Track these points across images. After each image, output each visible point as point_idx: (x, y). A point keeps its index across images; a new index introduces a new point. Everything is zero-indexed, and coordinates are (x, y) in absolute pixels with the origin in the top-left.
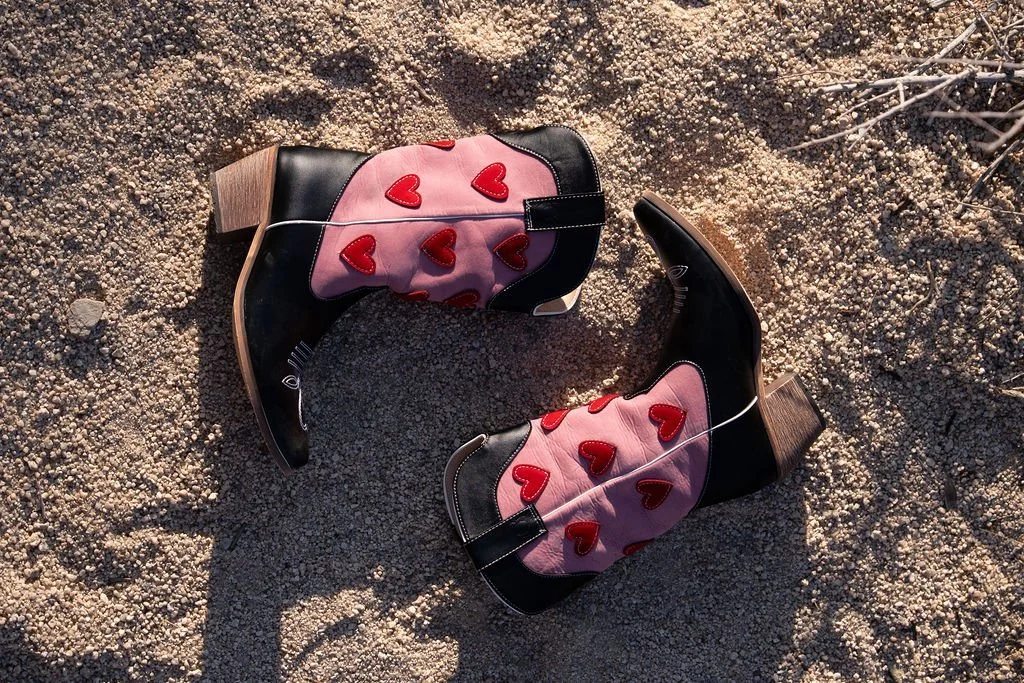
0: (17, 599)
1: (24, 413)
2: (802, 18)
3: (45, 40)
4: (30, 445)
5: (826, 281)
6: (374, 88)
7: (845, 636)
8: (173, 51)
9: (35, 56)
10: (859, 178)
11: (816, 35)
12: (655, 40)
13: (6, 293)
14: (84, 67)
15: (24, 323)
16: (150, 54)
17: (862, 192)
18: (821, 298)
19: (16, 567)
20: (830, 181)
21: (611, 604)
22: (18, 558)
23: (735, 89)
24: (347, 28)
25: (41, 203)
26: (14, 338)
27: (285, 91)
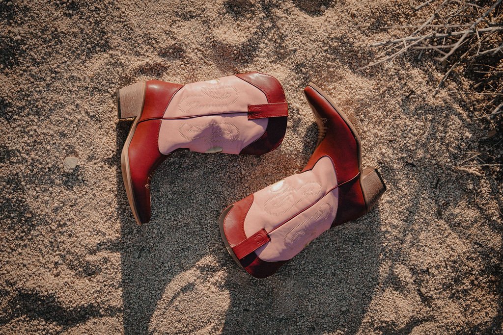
0: (51, 284)
1: (48, 206)
2: (362, 18)
3: (46, 50)
4: (52, 220)
5: (381, 127)
6: (185, 60)
7: (399, 276)
8: (99, 51)
9: (42, 57)
10: (391, 83)
11: (369, 25)
12: (302, 31)
13: (37, 156)
14: (63, 60)
15: (45, 169)
16: (90, 53)
17: (393, 89)
18: (379, 135)
19: (50, 271)
20: (380, 85)
21: (300, 270)
22: (50, 267)
23: (337, 49)
24: (171, 36)
25: (49, 118)
26: (42, 175)
27: (147, 64)
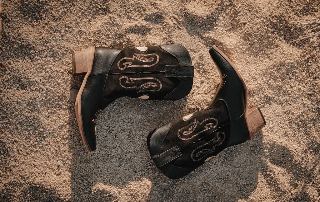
0: (54, 181)
1: (56, 124)
2: (296, 3)
3: (63, 10)
4: (58, 134)
5: (304, 84)
6: (164, 25)
7: (309, 195)
8: (102, 13)
9: (60, 15)
10: (314, 53)
11: (301, 8)
12: (251, 10)
13: (50, 87)
14: (74, 19)
15: (56, 97)
16: (95, 14)
17: (315, 57)
18: (302, 90)
19: (53, 171)
20: (305, 53)
21: (237, 184)
22: (54, 168)
23: (276, 25)
24: (155, 6)
25: (61, 60)
26: (53, 101)
27: (136, 26)
